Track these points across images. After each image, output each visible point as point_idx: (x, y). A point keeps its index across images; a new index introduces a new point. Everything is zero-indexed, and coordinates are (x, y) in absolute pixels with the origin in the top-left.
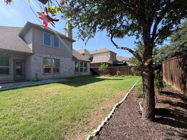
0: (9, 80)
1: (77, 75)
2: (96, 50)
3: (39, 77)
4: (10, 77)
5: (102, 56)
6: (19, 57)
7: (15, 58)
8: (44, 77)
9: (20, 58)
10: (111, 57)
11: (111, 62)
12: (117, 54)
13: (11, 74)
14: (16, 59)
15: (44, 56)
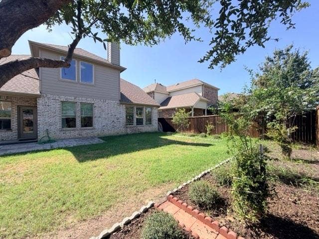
0: (10, 138)
1: (129, 131)
2: (178, 84)
3: (52, 136)
4: (12, 134)
5: (186, 95)
6: (28, 101)
7: (20, 104)
8: (62, 135)
9: (29, 104)
10: (206, 95)
11: (204, 106)
12: (219, 89)
13: (13, 129)
14: (22, 104)
15: (63, 99)
